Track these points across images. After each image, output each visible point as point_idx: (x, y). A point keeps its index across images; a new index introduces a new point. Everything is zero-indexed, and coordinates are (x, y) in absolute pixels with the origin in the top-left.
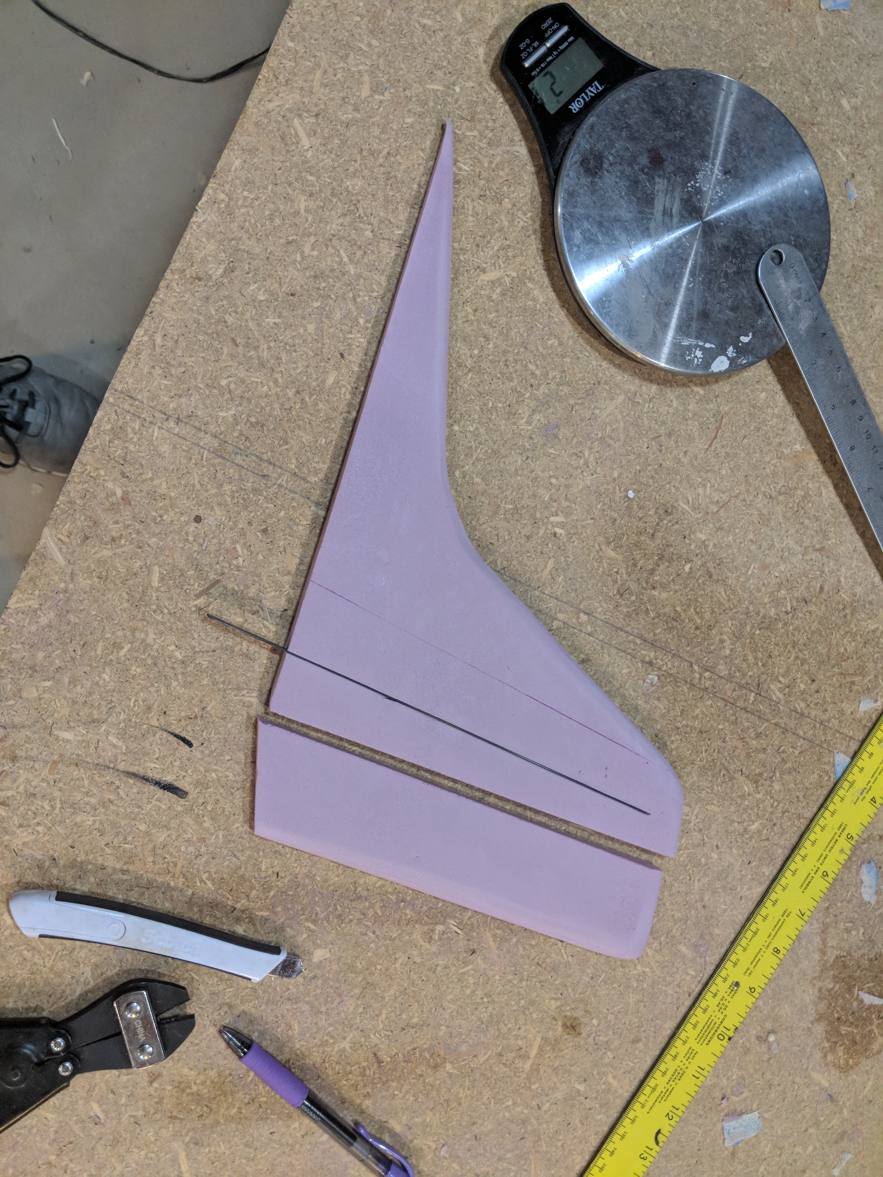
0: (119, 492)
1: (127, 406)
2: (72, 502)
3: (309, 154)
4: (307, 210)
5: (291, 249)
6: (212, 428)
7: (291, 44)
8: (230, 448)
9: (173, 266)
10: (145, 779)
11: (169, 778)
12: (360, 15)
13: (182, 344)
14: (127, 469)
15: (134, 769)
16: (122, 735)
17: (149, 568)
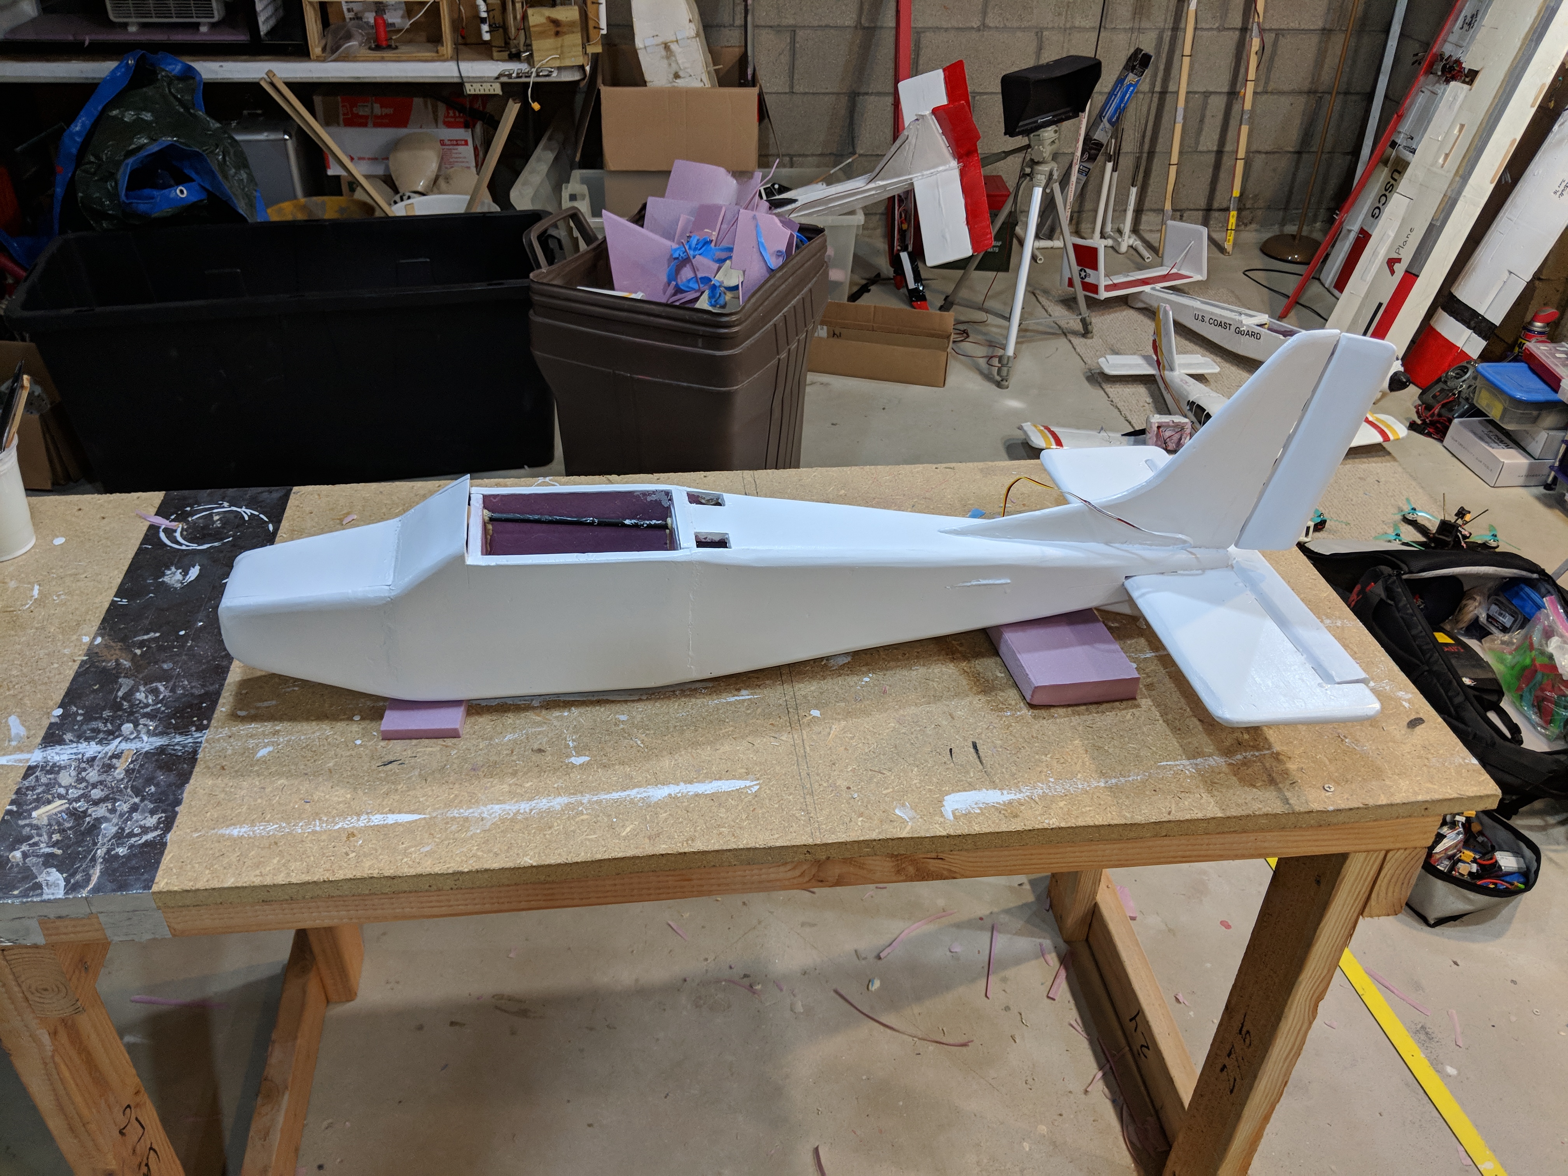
0: (861, 819)
1: (818, 834)
2: (880, 833)
3: (637, 823)
4: (666, 812)
5: (690, 810)
6: (802, 800)
7: (583, 854)
8: (806, 791)
9: (735, 847)
10: (979, 757)
11: (972, 750)
12: (545, 835)
13: (771, 827)
14: (847, 820)
15: (979, 763)
16: (968, 772)
17: (886, 795)
